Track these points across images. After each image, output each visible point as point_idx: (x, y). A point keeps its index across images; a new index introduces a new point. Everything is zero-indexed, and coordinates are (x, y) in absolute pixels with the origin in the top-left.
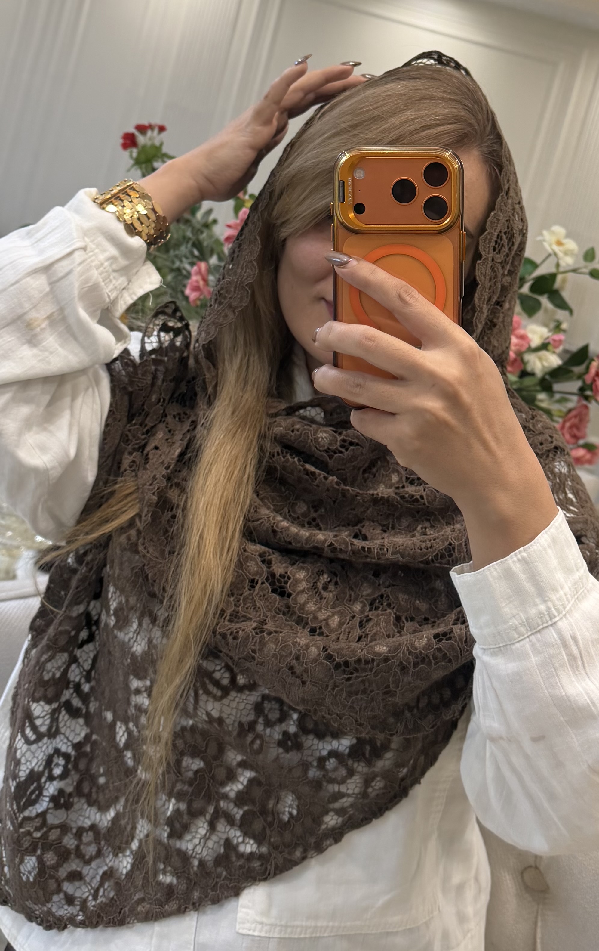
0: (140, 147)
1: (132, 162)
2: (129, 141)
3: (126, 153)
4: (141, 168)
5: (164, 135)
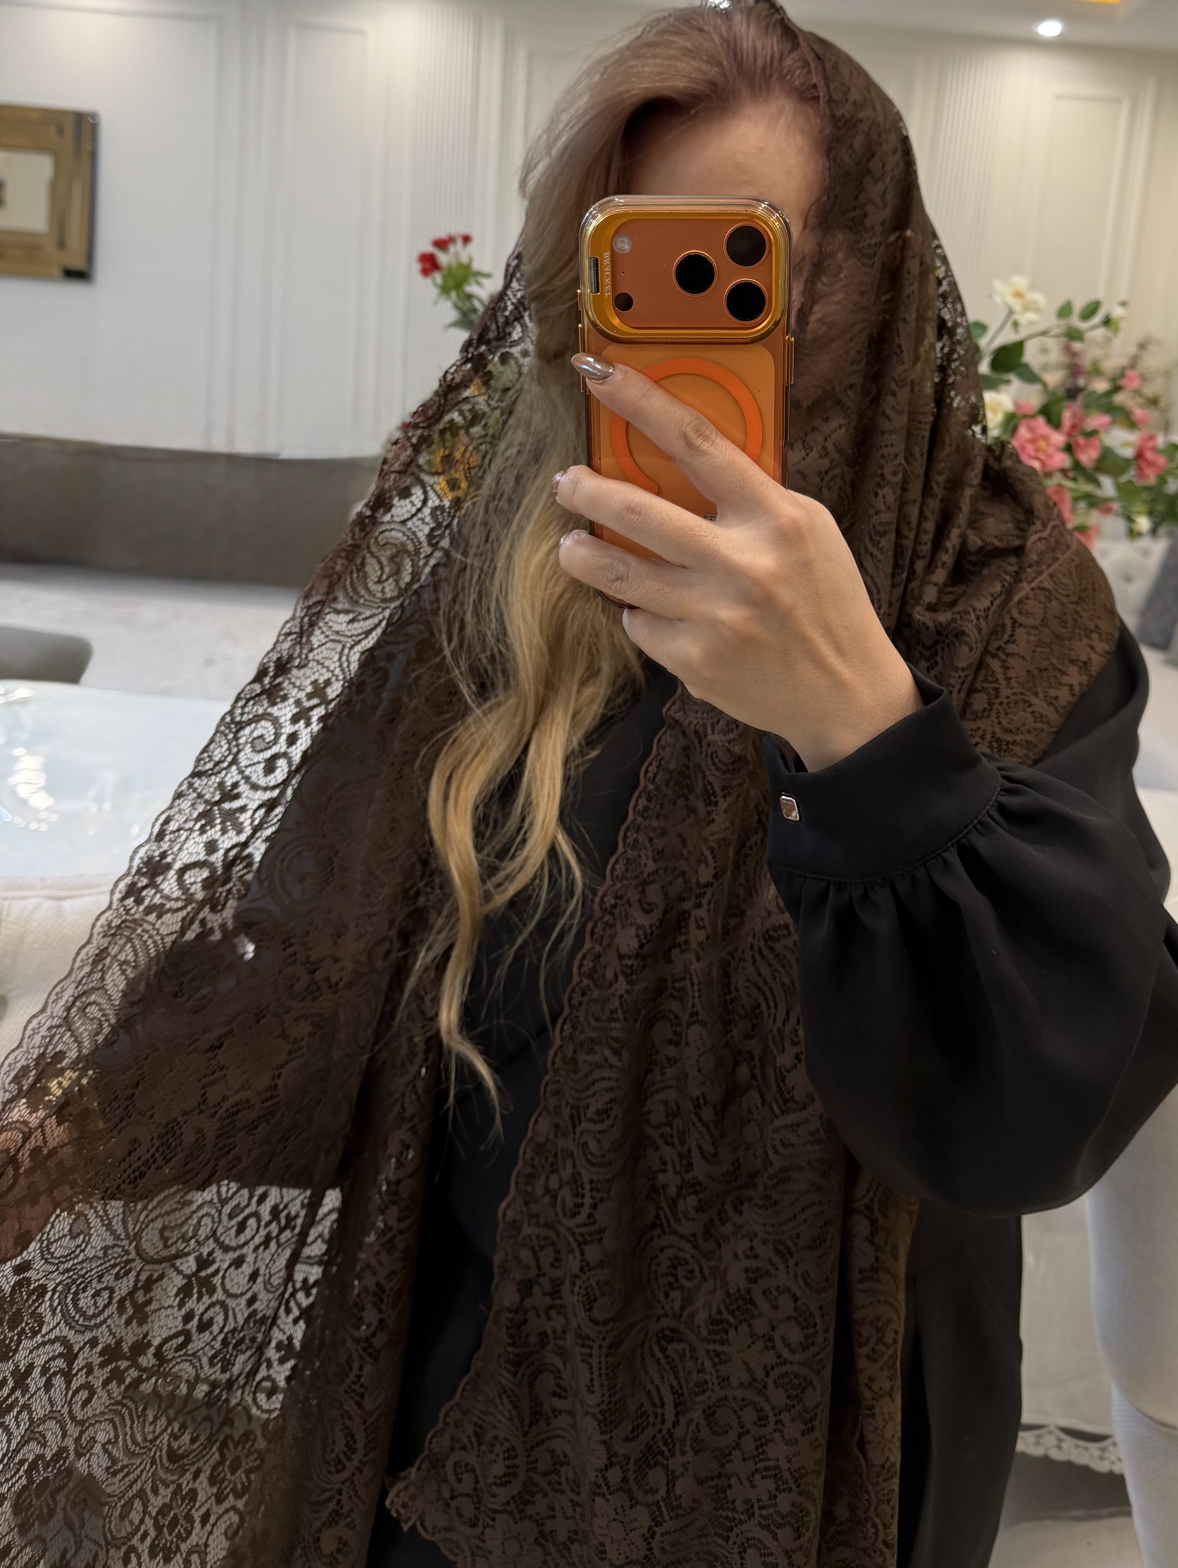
0: (443, 270)
1: (437, 291)
2: (429, 264)
3: (428, 281)
4: (449, 297)
5: (471, 246)
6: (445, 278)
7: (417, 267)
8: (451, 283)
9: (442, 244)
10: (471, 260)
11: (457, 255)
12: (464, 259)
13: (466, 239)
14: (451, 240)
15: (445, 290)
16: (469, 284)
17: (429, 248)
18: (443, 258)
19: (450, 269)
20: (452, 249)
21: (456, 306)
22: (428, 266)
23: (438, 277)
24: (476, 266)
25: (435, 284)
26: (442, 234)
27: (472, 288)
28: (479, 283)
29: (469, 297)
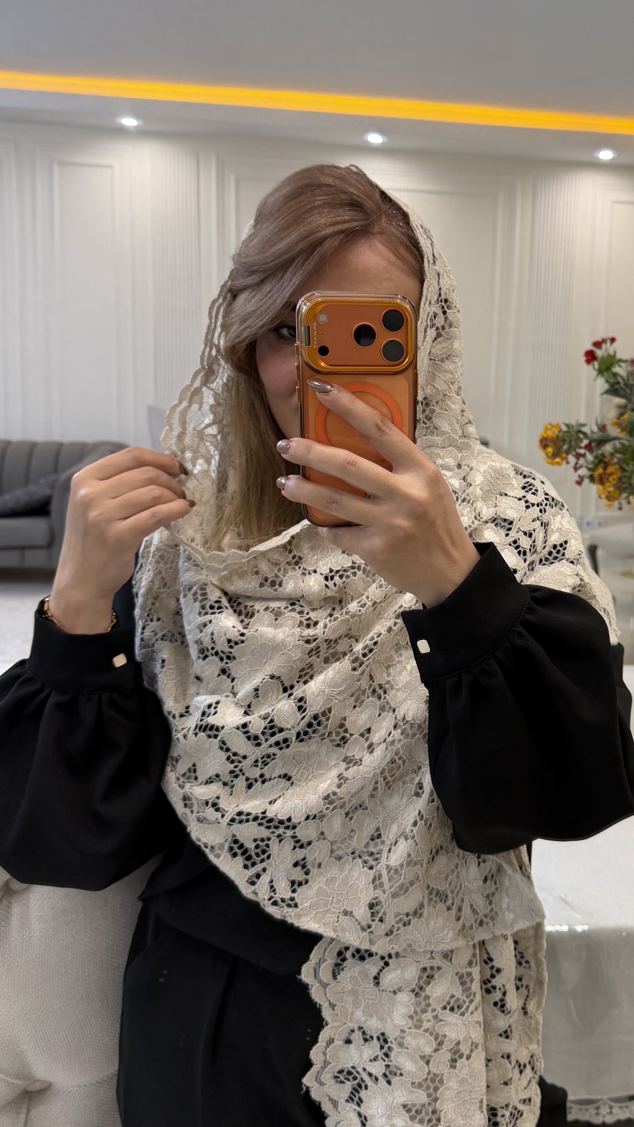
0: (599, 360)
1: (595, 373)
2: (590, 357)
3: (590, 367)
4: (603, 376)
5: (615, 344)
6: (600, 364)
7: (584, 359)
8: (603, 368)
9: (598, 344)
10: (615, 353)
11: (607, 350)
12: (612, 352)
13: (613, 340)
14: (604, 341)
15: (601, 372)
16: (615, 367)
17: (590, 347)
18: (599, 353)
19: (603, 358)
20: (604, 346)
21: (607, 381)
22: (590, 358)
23: (596, 364)
24: (619, 356)
25: (594, 368)
26: (599, 338)
27: (616, 369)
28: (620, 366)
29: (615, 375)
